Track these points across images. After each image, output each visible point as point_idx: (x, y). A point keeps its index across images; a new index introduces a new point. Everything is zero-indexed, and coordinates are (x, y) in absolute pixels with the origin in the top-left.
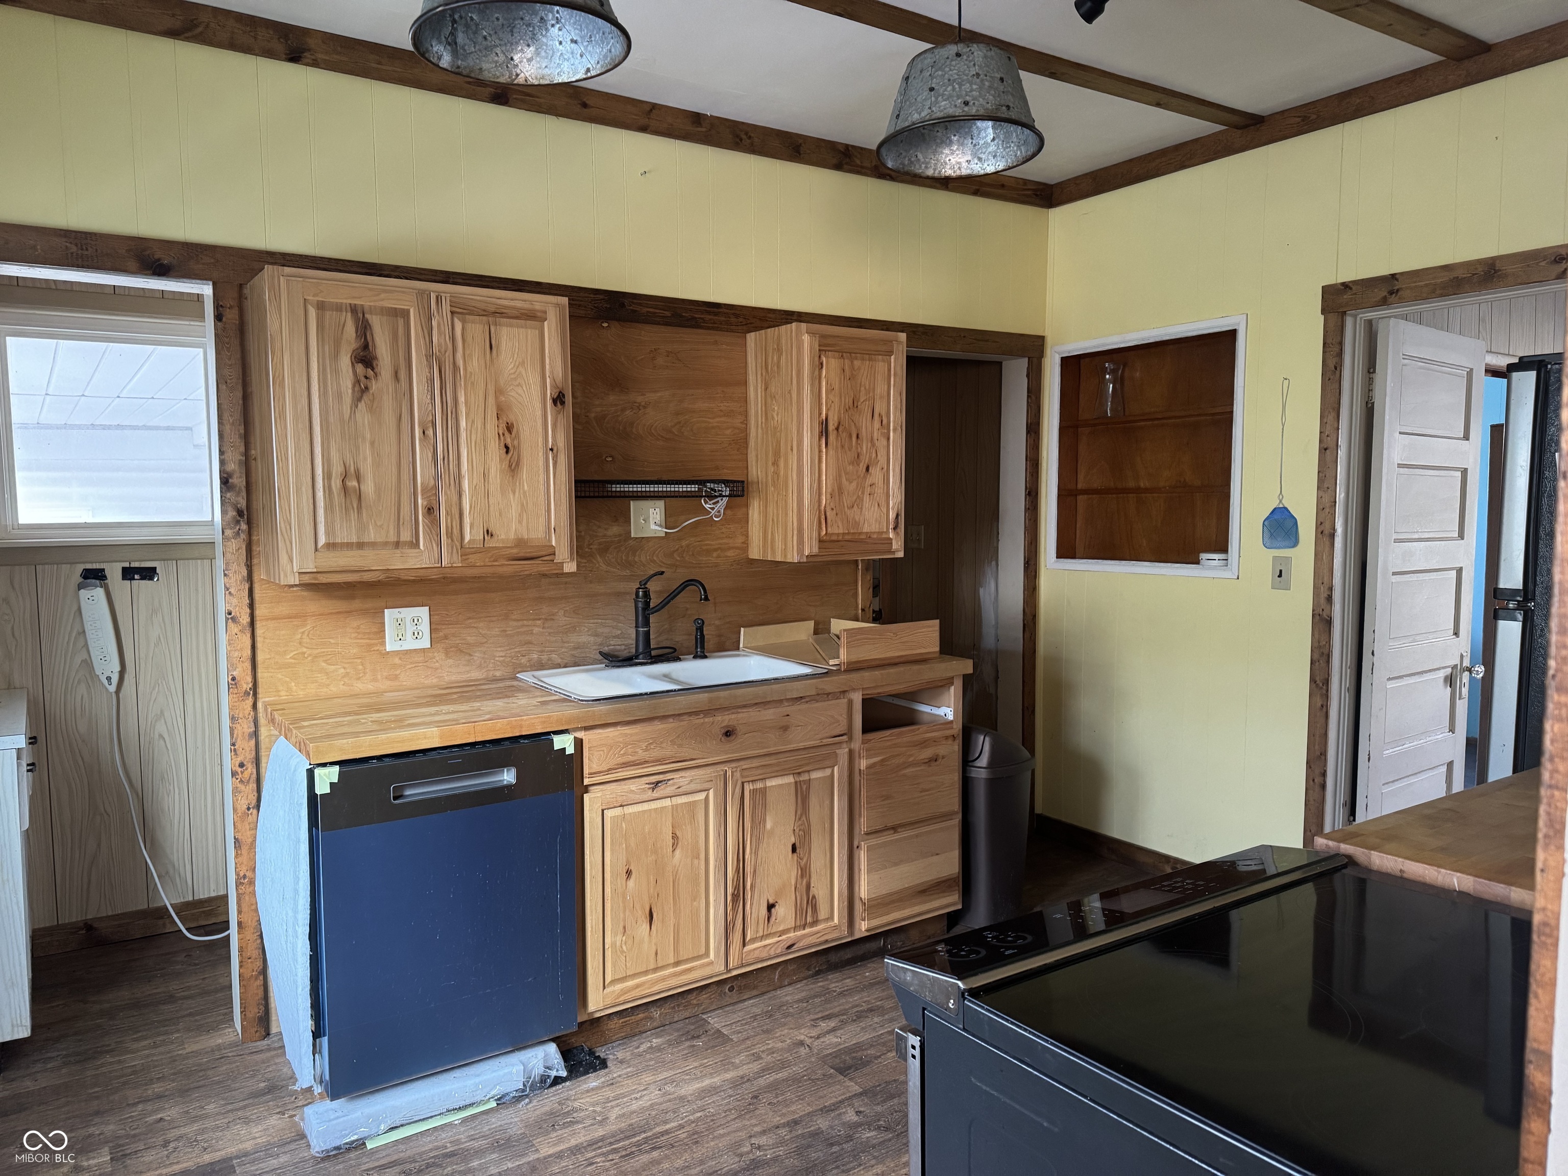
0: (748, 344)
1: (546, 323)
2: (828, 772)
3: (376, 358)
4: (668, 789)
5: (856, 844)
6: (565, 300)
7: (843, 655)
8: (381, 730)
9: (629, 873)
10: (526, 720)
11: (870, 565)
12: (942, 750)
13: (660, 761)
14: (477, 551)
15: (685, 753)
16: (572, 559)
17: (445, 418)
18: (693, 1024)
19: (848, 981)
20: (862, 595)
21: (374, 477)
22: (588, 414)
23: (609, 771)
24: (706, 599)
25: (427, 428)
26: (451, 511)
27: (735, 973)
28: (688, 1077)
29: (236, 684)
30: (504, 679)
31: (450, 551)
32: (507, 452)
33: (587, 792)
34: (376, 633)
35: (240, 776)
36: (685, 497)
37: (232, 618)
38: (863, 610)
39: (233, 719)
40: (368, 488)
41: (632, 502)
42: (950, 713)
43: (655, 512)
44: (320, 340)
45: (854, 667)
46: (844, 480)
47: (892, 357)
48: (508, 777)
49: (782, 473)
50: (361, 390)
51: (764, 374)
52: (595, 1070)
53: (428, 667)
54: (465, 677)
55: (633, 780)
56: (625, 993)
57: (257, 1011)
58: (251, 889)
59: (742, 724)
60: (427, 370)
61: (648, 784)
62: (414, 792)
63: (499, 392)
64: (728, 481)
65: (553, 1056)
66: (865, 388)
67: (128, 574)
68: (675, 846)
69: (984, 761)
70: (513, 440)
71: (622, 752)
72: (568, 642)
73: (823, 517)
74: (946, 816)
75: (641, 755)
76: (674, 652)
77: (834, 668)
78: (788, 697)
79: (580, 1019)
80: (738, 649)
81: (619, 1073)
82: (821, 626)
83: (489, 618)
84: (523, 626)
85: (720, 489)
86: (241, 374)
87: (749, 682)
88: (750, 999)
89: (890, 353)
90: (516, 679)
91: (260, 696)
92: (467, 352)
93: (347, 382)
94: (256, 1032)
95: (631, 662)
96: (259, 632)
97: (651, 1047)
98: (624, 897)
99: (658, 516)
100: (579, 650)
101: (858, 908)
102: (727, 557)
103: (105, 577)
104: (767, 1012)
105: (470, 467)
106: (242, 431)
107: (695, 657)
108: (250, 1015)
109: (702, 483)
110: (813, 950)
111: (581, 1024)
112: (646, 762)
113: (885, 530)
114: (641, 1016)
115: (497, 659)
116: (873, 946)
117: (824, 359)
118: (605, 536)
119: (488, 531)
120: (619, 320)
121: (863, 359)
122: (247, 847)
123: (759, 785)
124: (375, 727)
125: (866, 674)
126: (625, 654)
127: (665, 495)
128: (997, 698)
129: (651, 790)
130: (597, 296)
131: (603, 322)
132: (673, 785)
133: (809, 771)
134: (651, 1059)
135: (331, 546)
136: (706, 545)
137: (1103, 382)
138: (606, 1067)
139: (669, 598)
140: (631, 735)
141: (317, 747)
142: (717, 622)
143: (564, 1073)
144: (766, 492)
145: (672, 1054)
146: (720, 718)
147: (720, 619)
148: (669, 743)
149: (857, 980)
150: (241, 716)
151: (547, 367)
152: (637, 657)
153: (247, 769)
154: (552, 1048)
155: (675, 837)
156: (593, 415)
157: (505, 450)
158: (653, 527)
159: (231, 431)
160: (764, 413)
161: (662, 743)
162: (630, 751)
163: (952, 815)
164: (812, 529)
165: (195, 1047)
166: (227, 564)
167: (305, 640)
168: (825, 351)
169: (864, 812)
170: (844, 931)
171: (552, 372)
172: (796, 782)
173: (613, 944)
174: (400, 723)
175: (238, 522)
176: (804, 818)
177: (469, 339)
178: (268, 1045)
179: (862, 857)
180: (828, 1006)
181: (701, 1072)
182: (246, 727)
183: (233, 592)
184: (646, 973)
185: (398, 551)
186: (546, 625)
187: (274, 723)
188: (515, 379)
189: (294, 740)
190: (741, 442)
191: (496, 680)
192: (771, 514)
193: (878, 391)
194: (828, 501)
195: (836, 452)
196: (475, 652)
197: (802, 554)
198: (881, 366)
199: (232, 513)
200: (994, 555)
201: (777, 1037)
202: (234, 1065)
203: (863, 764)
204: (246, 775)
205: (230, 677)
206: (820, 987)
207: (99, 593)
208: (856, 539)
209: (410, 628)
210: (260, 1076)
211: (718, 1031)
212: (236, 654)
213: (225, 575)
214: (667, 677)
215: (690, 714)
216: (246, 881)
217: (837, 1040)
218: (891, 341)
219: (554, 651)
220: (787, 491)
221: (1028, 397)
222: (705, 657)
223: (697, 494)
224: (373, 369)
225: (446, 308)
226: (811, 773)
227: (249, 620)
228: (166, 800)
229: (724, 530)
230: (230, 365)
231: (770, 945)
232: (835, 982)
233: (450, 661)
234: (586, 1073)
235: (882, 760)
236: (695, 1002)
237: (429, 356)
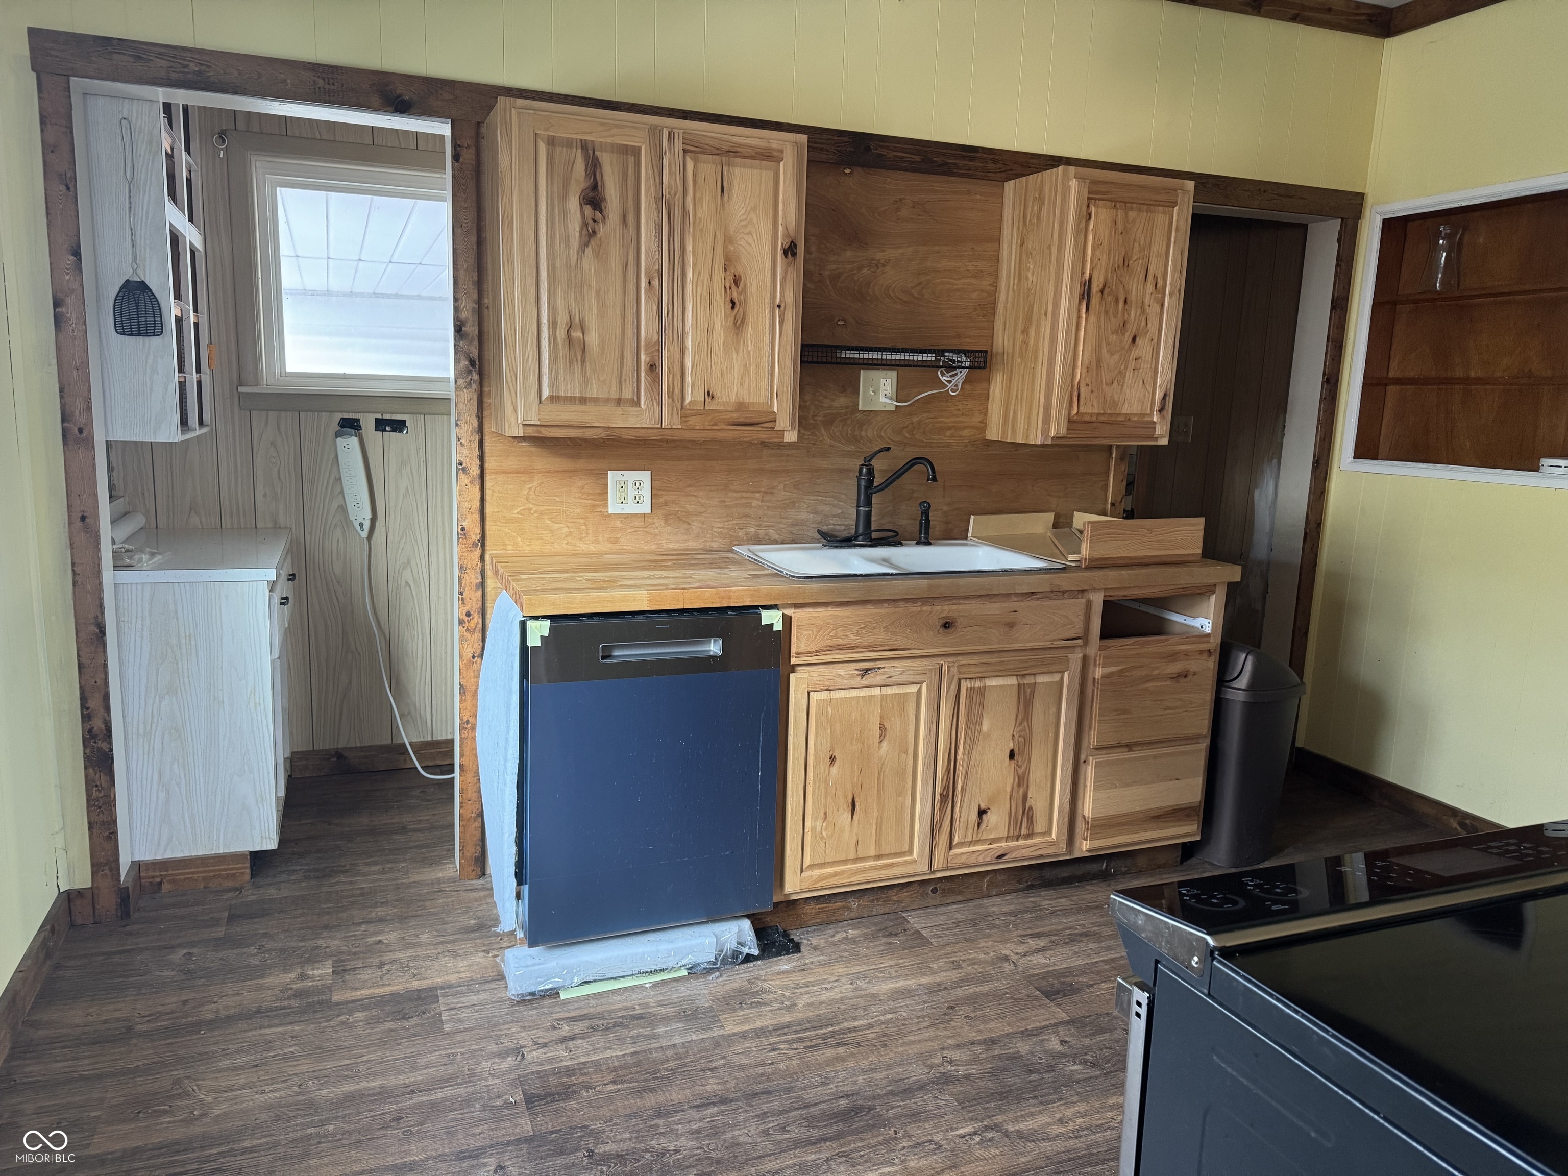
0: (1006, 195)
1: (782, 163)
2: (1056, 678)
3: (604, 199)
4: (879, 677)
5: (1083, 757)
6: (804, 138)
7: (1085, 550)
8: (592, 589)
9: (832, 759)
10: (735, 592)
11: (1124, 452)
12: (1193, 665)
13: (871, 648)
14: (698, 413)
15: (900, 642)
16: (793, 428)
17: (671, 267)
18: (891, 920)
19: (1063, 900)
20: (1113, 487)
21: (598, 328)
22: (822, 272)
23: (817, 652)
24: (934, 479)
25: (653, 278)
26: (673, 368)
27: (939, 875)
28: (881, 975)
29: (465, 534)
30: (720, 551)
31: (671, 412)
32: (733, 308)
33: (793, 672)
34: (600, 494)
35: (467, 624)
36: (919, 366)
37: (463, 469)
38: (1113, 504)
39: (461, 568)
40: (593, 338)
41: (862, 371)
42: (1208, 625)
43: (886, 385)
44: (549, 177)
45: (1095, 565)
46: (1104, 350)
47: (1176, 209)
48: (714, 647)
49: (1032, 342)
50: (589, 234)
51: (1021, 227)
52: (788, 953)
53: (647, 533)
54: (683, 545)
55: (841, 665)
56: (824, 880)
57: (474, 851)
58: (473, 734)
59: (962, 616)
60: (656, 215)
61: (858, 670)
62: (622, 654)
63: (728, 240)
64: (969, 351)
65: (747, 932)
66: (1139, 244)
67: (381, 425)
68: (882, 737)
69: (1243, 682)
70: (739, 294)
71: (831, 634)
72: (786, 518)
73: (1076, 393)
74: (1192, 739)
75: (851, 639)
76: (895, 536)
77: (1074, 564)
78: (1017, 592)
79: (776, 899)
80: (966, 538)
81: (811, 960)
82: (1062, 520)
83: (709, 488)
84: (741, 498)
85: (959, 359)
86: (476, 219)
87: (974, 572)
88: (953, 903)
89: (1174, 204)
90: (732, 551)
91: (487, 548)
92: (698, 195)
93: (575, 225)
94: (473, 870)
95: (849, 543)
96: (488, 485)
97: (846, 938)
98: (826, 783)
99: (889, 389)
100: (797, 528)
101: (1080, 826)
102: (961, 436)
103: (360, 427)
104: (971, 920)
105: (694, 322)
106: (476, 278)
107: (918, 543)
108: (468, 854)
109: (940, 352)
110: (1026, 863)
111: (776, 905)
112: (857, 647)
113: (1148, 412)
114: (839, 904)
115: (715, 530)
116: (1093, 867)
117: (1093, 209)
118: (830, 407)
119: (709, 392)
120: (862, 166)
121: (1140, 210)
122: (471, 694)
123: (977, 684)
124: (588, 585)
125: (1112, 573)
126: (845, 534)
127: (898, 363)
128: (1263, 615)
129: (860, 677)
130: (841, 138)
131: (845, 168)
132: (883, 674)
133: (1035, 674)
134: (845, 951)
135: (554, 399)
136: (941, 422)
137: (1434, 249)
138: (800, 952)
139: (895, 476)
140: (843, 617)
141: (530, 599)
142: (945, 508)
143: (756, 952)
144: (1012, 363)
145: (867, 948)
146: (938, 608)
147: (948, 504)
148: (882, 630)
149: (1072, 901)
150: (469, 566)
151: (780, 213)
152: (856, 538)
153: (473, 618)
154: (746, 924)
155: (882, 728)
156: (827, 273)
157: (731, 305)
158: (883, 399)
159: (465, 277)
160: (1017, 273)
161: (874, 628)
162: (841, 633)
163: (1198, 738)
164: (1061, 407)
165: (417, 878)
166: (459, 414)
167: (531, 497)
168: (1095, 199)
169: (1095, 725)
170: (1063, 848)
171: (785, 219)
172: (1019, 685)
173: (813, 829)
174: (612, 584)
175: (470, 372)
176: (1025, 724)
177: (700, 181)
178: (483, 885)
179: (1089, 773)
180: (1039, 923)
181: (897, 971)
182: (473, 578)
183: (464, 443)
184: (846, 862)
185: (619, 409)
186: (766, 499)
187: (497, 575)
188: (745, 226)
189: (511, 592)
190: (988, 308)
191: (712, 551)
192: (1015, 389)
193: (1155, 248)
194: (1083, 376)
195: (1099, 318)
196: (693, 521)
197: (1048, 435)
198: (1160, 219)
199: (465, 363)
200: (1275, 451)
201: (980, 948)
202: (450, 900)
203: (1099, 672)
204: (472, 624)
205: (460, 527)
206: (1032, 902)
207: (354, 441)
208: (1113, 421)
209: (632, 492)
210: (471, 914)
211: (918, 932)
212: (466, 505)
213: (457, 425)
214: (885, 561)
215: (906, 600)
216: (468, 726)
217: (1045, 961)
218: (1176, 190)
219: (772, 526)
220: (1035, 363)
221: (1337, 265)
222: (929, 544)
223: (933, 364)
224: (601, 212)
225: (678, 146)
226: (1037, 676)
227: (478, 472)
228: (410, 644)
229: (960, 407)
230: (466, 208)
231: (979, 851)
232: (1047, 900)
233: (669, 529)
234: (779, 954)
235: (1121, 671)
236: (895, 898)
237: (659, 199)
